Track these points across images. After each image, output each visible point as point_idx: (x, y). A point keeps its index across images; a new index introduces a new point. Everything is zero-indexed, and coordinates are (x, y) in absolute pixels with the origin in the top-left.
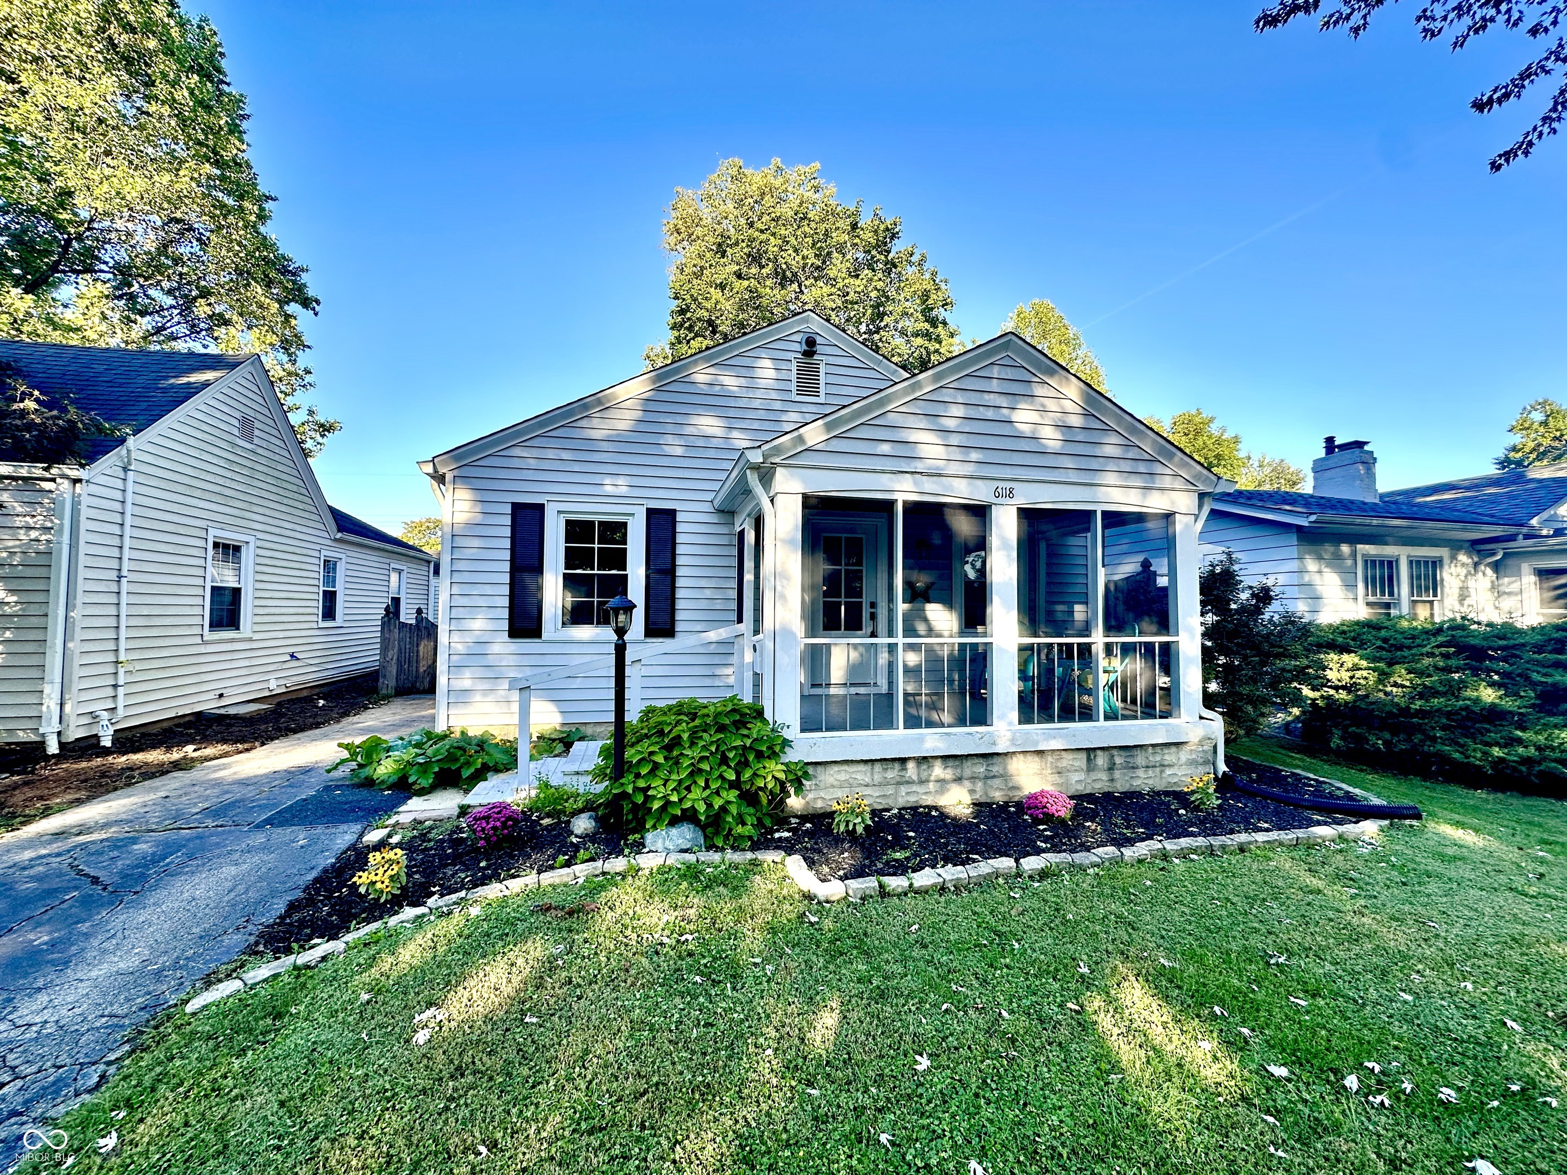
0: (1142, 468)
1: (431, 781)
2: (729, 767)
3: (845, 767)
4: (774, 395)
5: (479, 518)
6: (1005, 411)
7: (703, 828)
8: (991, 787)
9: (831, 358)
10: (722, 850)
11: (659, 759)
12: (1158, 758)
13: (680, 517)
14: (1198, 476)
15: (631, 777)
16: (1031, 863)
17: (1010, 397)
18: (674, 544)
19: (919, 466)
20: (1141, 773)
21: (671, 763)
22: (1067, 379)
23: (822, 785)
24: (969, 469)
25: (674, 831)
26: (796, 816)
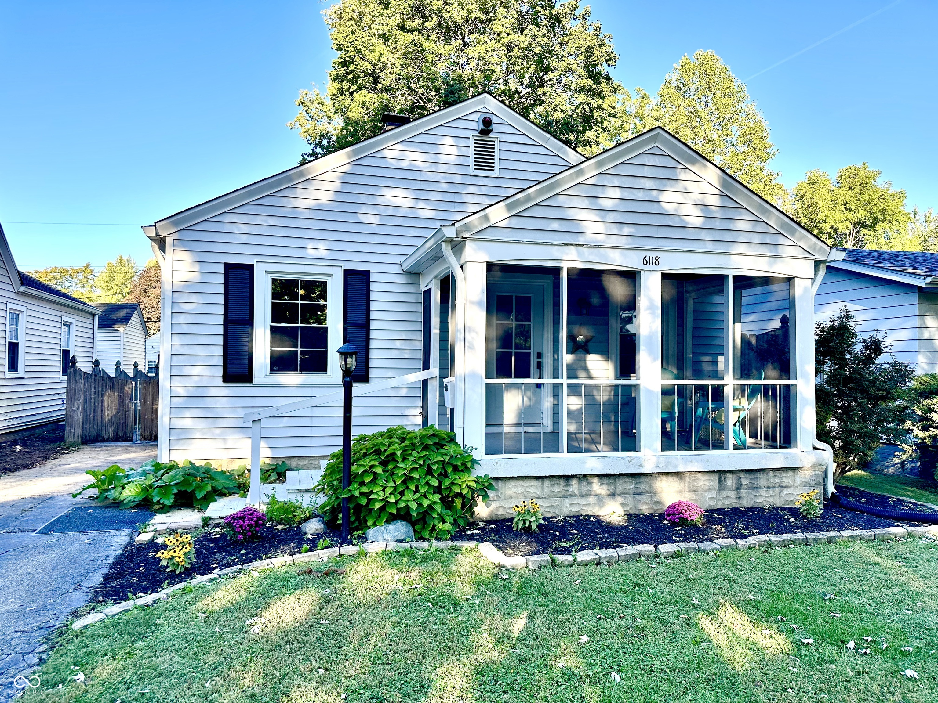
0: (768, 239)
1: (172, 500)
2: (433, 476)
3: (521, 482)
4: (454, 170)
5: (196, 277)
6: (654, 193)
7: (413, 524)
8: (639, 501)
9: (503, 135)
10: (429, 540)
11: (379, 470)
12: (777, 480)
13: (373, 277)
14: (814, 247)
15: (356, 485)
16: (666, 548)
17: (657, 181)
18: (368, 301)
19: (581, 240)
20: (763, 492)
21: (387, 474)
22: (705, 166)
23: (502, 496)
24: (623, 242)
25: (391, 527)
26: (483, 521)
